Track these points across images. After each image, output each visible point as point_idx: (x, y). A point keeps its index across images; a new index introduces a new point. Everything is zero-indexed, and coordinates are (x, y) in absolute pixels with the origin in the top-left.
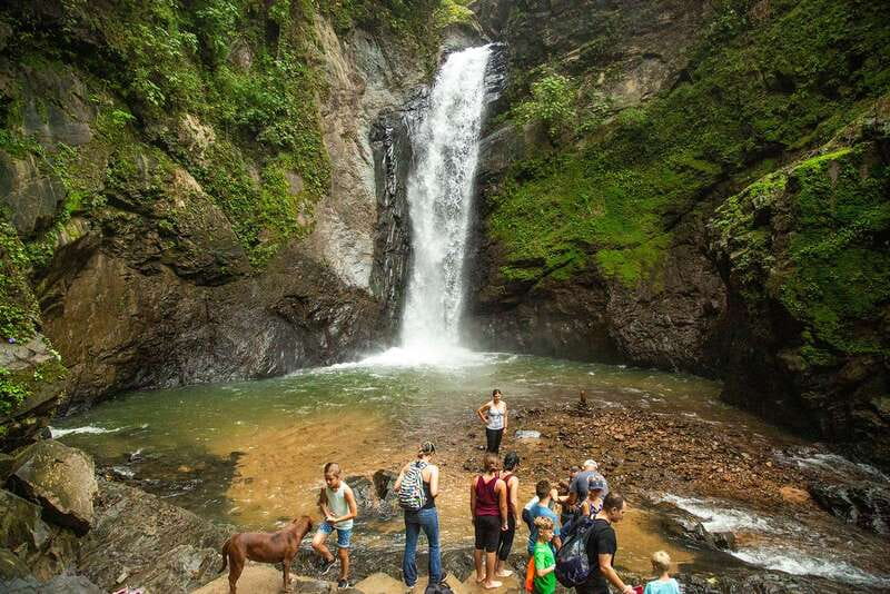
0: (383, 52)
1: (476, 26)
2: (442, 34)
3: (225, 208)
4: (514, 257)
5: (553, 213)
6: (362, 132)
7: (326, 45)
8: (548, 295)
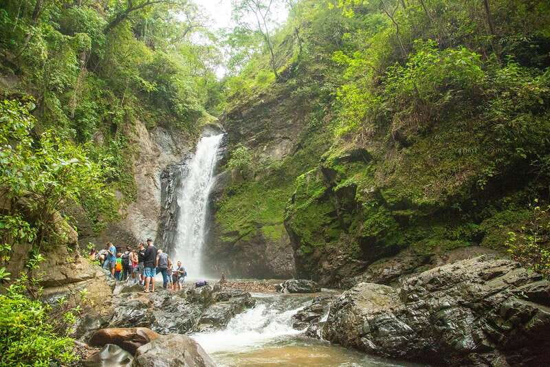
0: (172, 137)
1: (219, 125)
2: (202, 129)
3: (83, 205)
4: (225, 231)
5: (243, 210)
6: (156, 174)
7: (141, 134)
8: (241, 249)
